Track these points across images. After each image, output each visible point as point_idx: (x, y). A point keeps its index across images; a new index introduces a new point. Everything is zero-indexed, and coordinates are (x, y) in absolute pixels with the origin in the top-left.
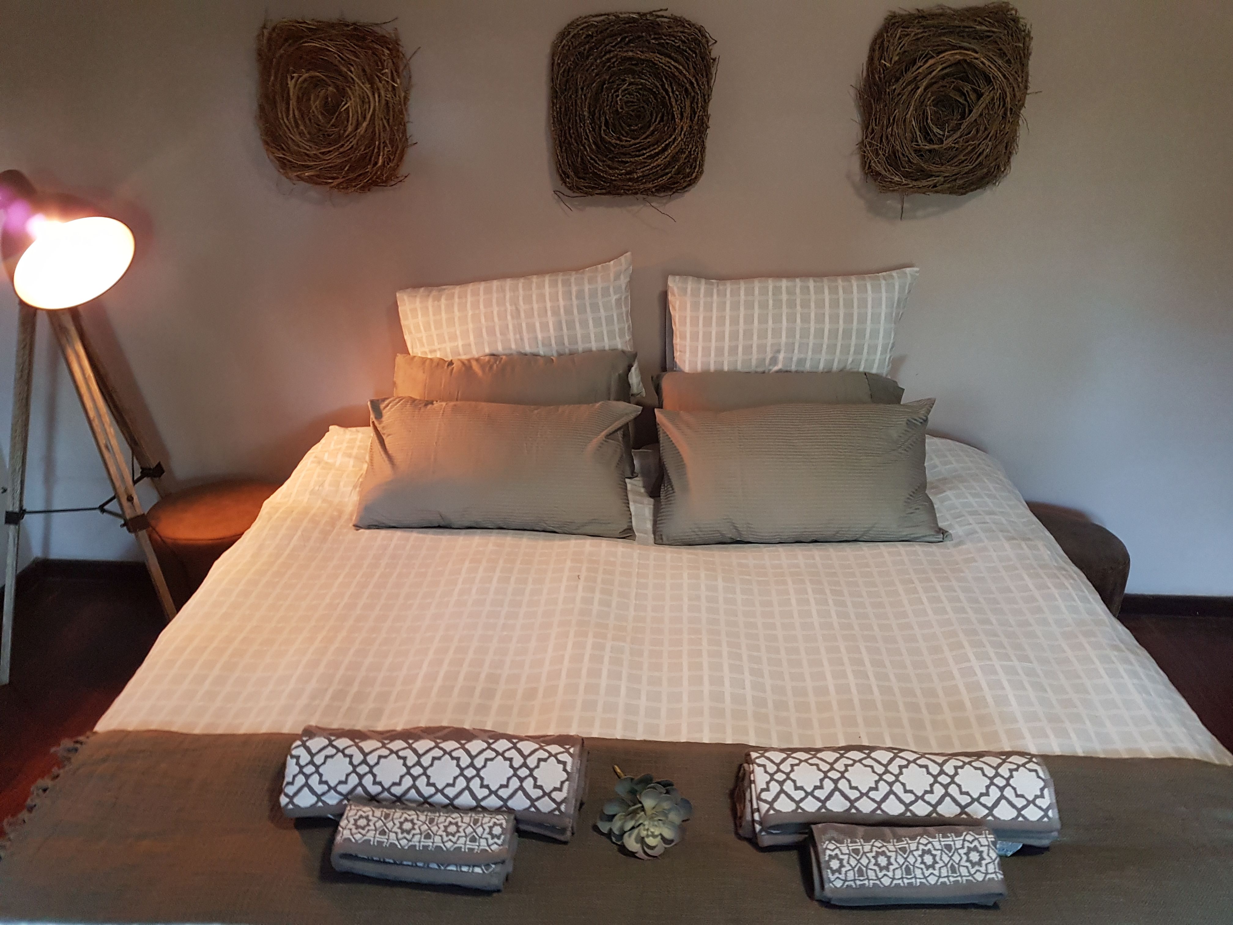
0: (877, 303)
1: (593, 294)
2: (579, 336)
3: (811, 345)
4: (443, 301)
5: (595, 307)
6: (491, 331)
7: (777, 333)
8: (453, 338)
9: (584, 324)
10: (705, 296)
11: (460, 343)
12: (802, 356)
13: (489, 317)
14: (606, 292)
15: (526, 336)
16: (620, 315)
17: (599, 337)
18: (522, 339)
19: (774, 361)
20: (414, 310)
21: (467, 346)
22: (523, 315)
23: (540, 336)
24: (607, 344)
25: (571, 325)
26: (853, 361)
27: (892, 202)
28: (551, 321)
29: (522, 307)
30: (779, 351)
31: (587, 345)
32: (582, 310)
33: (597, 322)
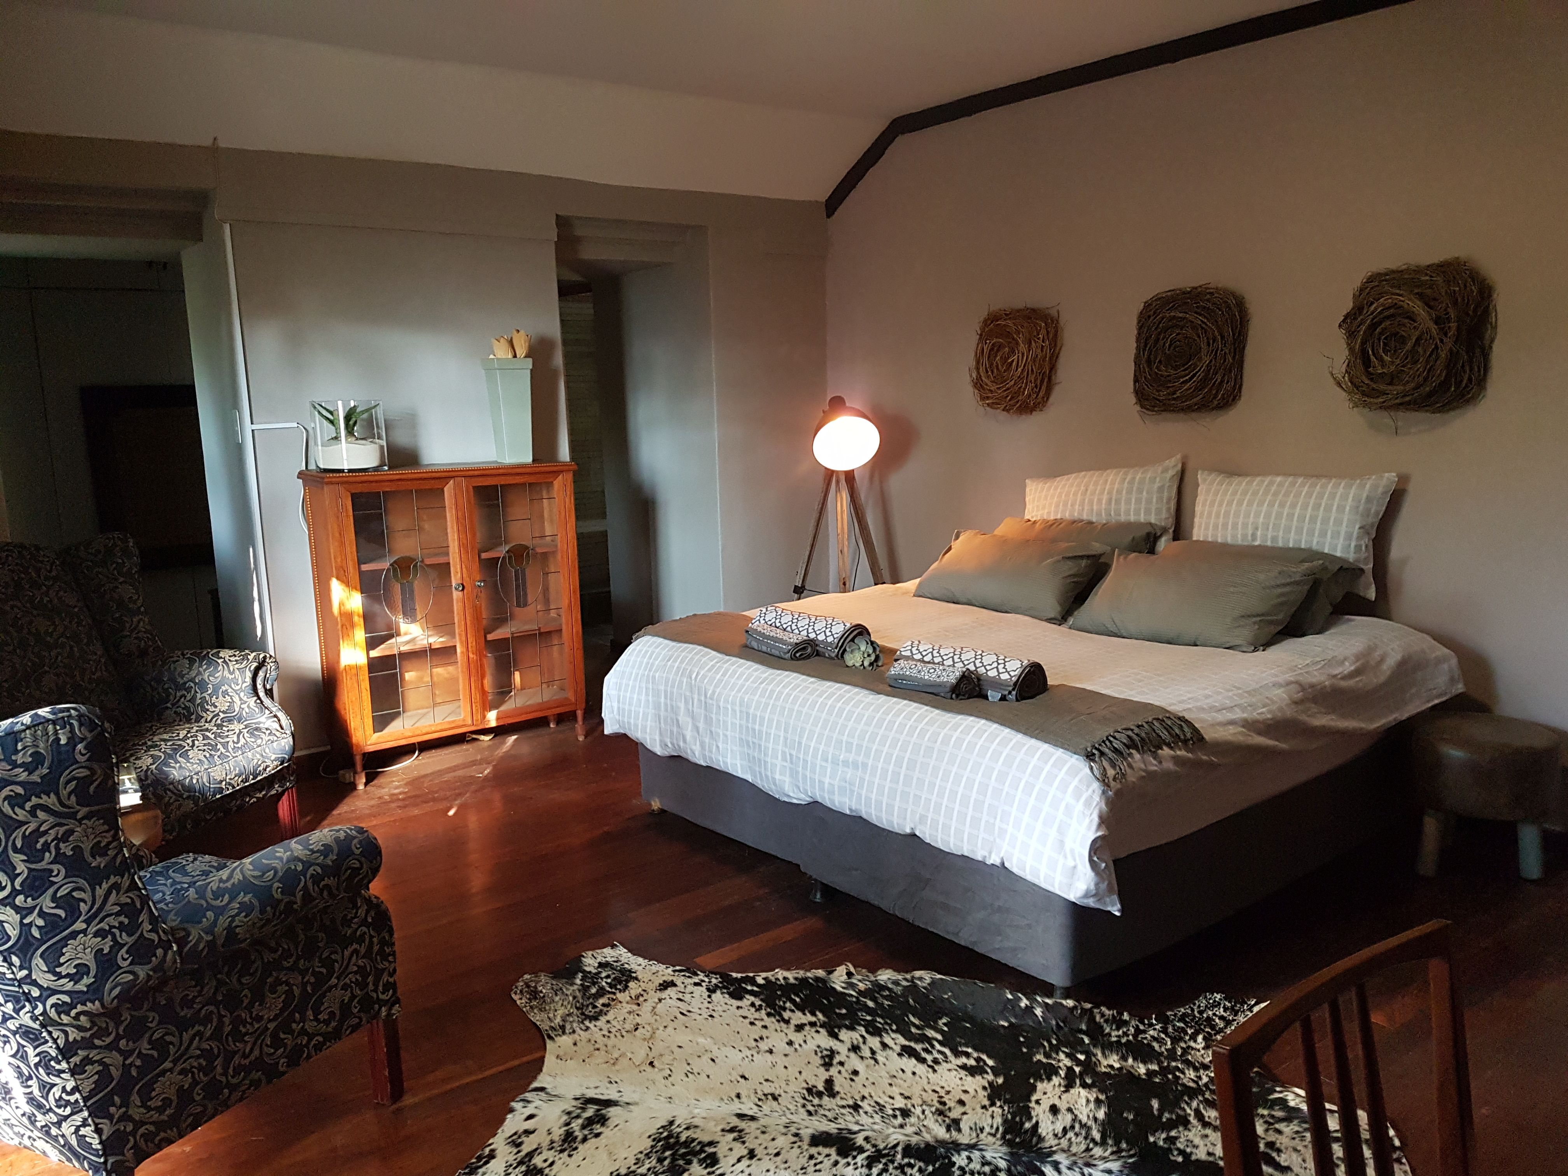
0: (1344, 497)
1: (1142, 481)
2: (1122, 510)
3: (1282, 526)
4: (1048, 484)
5: (1140, 491)
6: (1065, 505)
7: (1257, 515)
8: (1044, 508)
9: (1128, 501)
11: (1046, 511)
12: (1275, 534)
13: (1067, 495)
14: (1153, 480)
15: (1086, 508)
16: (1160, 499)
17: (1137, 512)
18: (1083, 509)
19: (1254, 536)
20: (1031, 490)
21: (1049, 513)
22: (1089, 492)
23: (1095, 507)
24: (1142, 519)
25: (1118, 502)
26: (1318, 542)
27: (1385, 418)
28: (1105, 497)
29: (1091, 487)
30: (1257, 529)
31: (1128, 518)
32: (1129, 492)
33: (1138, 501)
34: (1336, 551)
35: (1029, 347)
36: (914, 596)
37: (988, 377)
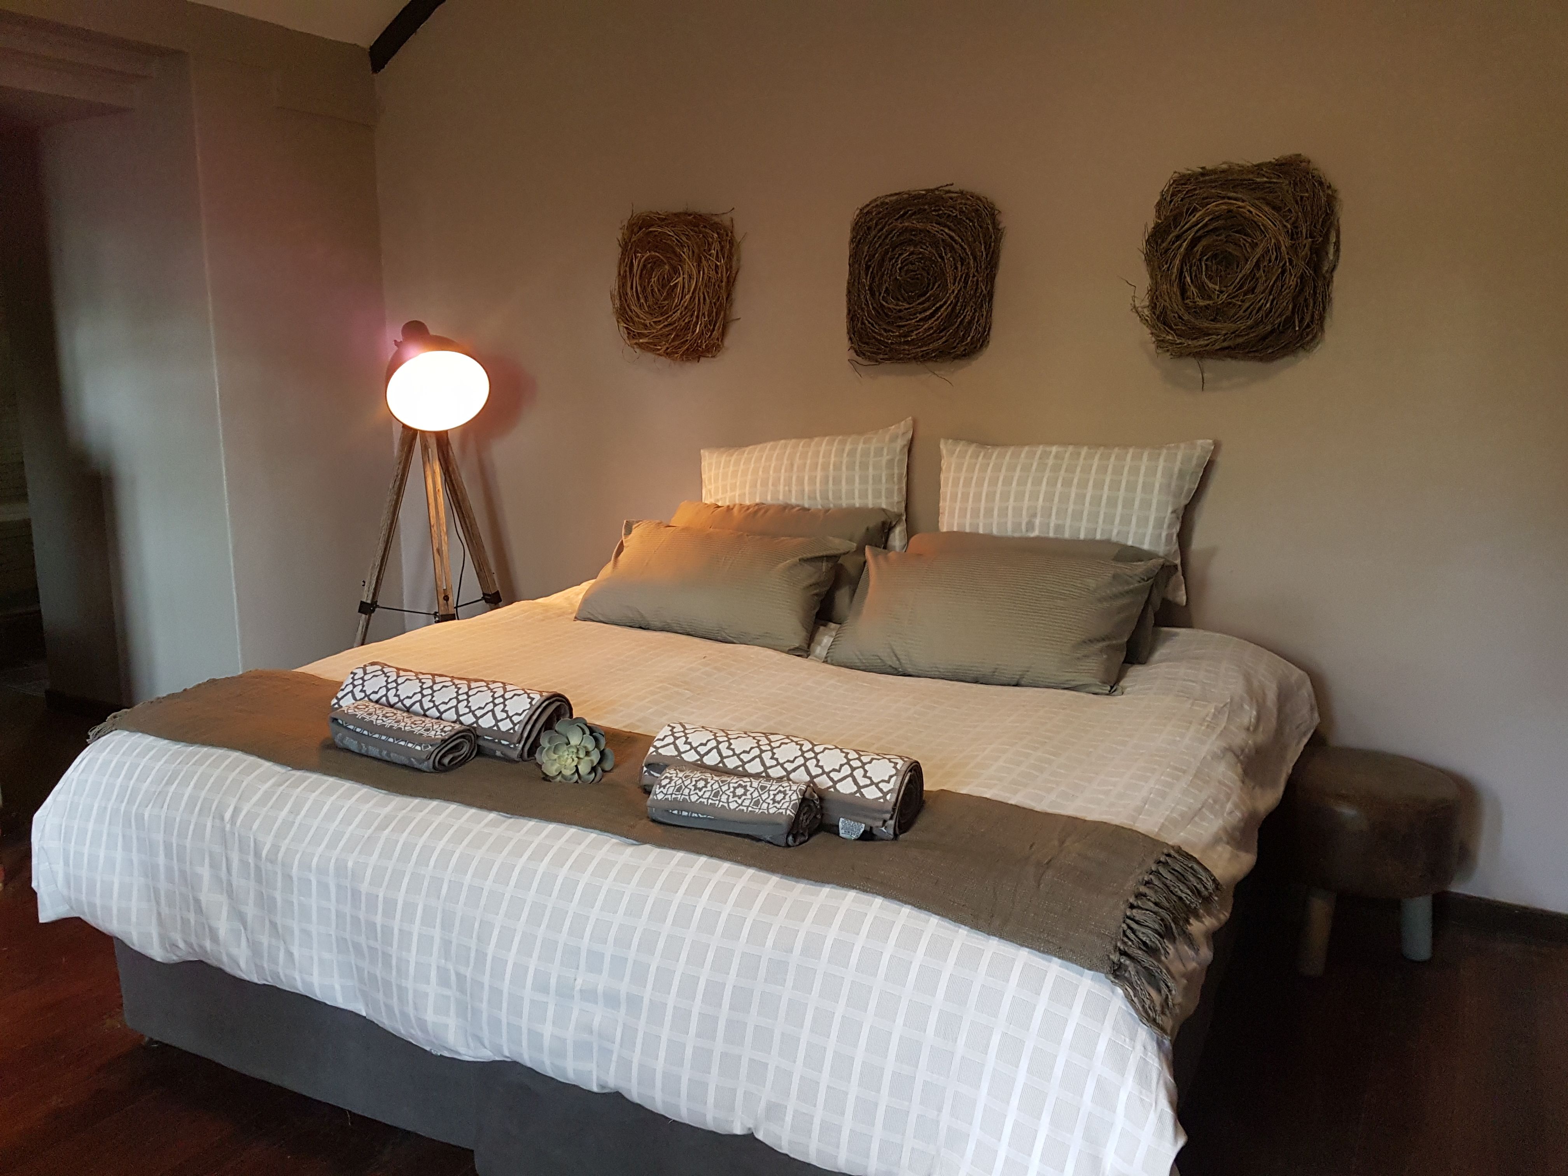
0: (1152, 471)
1: (866, 453)
2: (844, 491)
3: (1070, 511)
4: (735, 456)
5: (864, 466)
6: (765, 483)
7: (1034, 496)
8: (733, 489)
9: (850, 481)
10: (971, 457)
11: (737, 493)
12: (1060, 522)
13: (766, 470)
14: (879, 452)
15: (794, 488)
16: (890, 477)
17: (863, 494)
18: (790, 491)
19: (1030, 526)
20: (710, 464)
21: (742, 495)
22: (795, 469)
23: (807, 489)
24: (870, 503)
25: (837, 481)
26: (1118, 533)
27: (1190, 368)
28: (819, 474)
29: (797, 461)
30: (1034, 515)
31: (851, 502)
32: (851, 467)
33: (864, 480)
34: (1143, 543)
35: (699, 265)
36: (576, 618)
37: (641, 306)
